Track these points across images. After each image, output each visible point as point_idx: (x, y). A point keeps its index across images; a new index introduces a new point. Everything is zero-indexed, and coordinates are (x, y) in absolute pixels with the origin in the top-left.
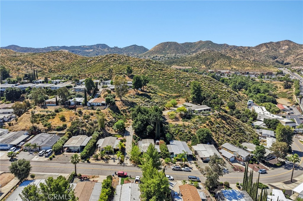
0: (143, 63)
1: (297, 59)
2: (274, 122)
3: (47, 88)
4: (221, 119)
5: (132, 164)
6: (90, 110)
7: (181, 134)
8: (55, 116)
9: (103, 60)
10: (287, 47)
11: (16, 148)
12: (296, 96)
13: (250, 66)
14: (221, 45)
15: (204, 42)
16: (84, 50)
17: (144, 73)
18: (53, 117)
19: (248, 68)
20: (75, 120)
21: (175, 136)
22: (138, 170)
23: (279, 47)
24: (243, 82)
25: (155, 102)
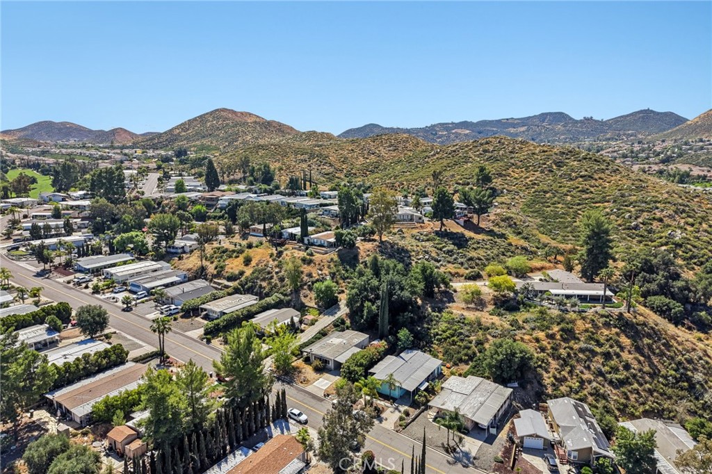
3: (289, 204)
4: (618, 330)
6: (301, 251)
7: (454, 341)
8: (241, 253)
11: (146, 294)
16: (506, 128)
18: (238, 255)
20: (261, 266)
21: (437, 343)
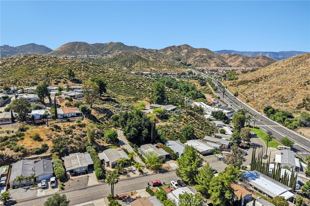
0: (79, 64)
1: (196, 60)
2: (221, 114)
4: (190, 116)
5: (153, 172)
6: (66, 122)
7: (169, 135)
8: (23, 136)
9: (22, 62)
10: (186, 50)
12: (214, 91)
13: (166, 67)
14: (132, 47)
15: (115, 43)
17: (86, 77)
18: (22, 137)
19: (165, 69)
20: (55, 137)
22: (163, 176)
23: (181, 51)
24: (169, 82)
25: (125, 107)
